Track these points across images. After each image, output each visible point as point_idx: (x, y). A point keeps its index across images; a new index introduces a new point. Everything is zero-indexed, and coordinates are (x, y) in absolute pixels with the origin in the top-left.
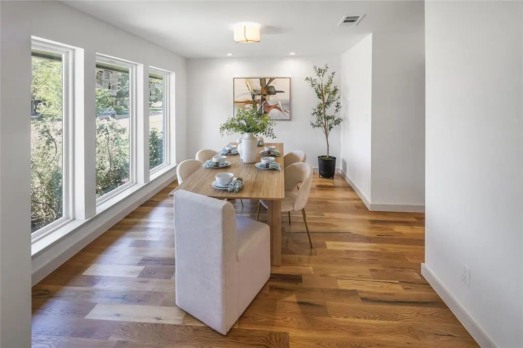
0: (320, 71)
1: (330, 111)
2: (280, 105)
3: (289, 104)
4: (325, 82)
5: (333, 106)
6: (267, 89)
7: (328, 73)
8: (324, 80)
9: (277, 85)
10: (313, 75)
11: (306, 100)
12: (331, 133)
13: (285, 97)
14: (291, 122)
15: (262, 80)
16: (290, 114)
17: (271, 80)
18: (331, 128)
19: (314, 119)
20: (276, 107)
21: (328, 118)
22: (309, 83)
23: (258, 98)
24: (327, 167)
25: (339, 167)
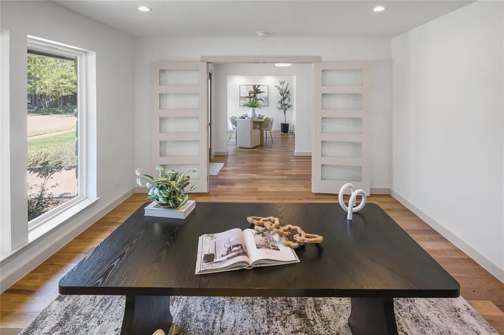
0: (281, 83)
1: (286, 102)
2: (263, 99)
3: (267, 98)
4: (284, 88)
5: (287, 99)
6: (257, 91)
7: (286, 84)
8: (283, 87)
9: (261, 89)
10: (279, 85)
11: (276, 97)
12: (287, 112)
13: (265, 95)
14: (269, 107)
15: (254, 86)
16: (268, 103)
17: (259, 86)
18: (286, 109)
19: (280, 105)
20: (261, 100)
21: (285, 105)
22: (277, 89)
23: (252, 95)
24: (285, 128)
25: (290, 128)
